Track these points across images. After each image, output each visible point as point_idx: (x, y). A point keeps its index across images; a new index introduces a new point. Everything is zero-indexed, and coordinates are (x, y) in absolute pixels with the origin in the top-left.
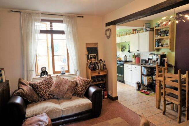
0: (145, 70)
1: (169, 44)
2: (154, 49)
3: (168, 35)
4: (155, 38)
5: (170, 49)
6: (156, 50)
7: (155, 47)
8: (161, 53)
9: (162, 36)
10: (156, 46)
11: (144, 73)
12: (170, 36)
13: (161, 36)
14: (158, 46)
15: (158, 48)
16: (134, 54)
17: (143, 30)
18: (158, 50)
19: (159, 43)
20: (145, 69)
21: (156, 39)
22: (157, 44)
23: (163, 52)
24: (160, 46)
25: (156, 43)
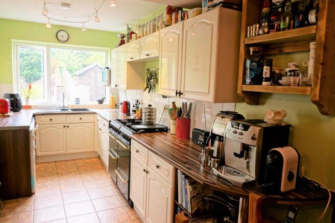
0: (186, 193)
1: (311, 71)
2: (239, 92)
3: (312, 18)
4: (247, 42)
5: (315, 102)
6: (247, 100)
7: (244, 83)
8: (267, 113)
9: (279, 30)
10: (248, 81)
11: (182, 201)
12: (323, 23)
13: (271, 27)
14: (257, 80)
15: (256, 88)
16: (174, 103)
17: (201, 7)
18: (255, 99)
19: (261, 66)
20: (189, 188)
21: (248, 46)
22: (251, 70)
23: (278, 113)
24: (267, 80)
25: (248, 62)
